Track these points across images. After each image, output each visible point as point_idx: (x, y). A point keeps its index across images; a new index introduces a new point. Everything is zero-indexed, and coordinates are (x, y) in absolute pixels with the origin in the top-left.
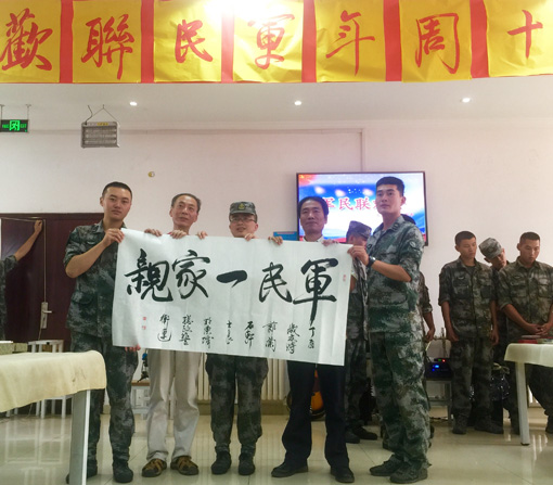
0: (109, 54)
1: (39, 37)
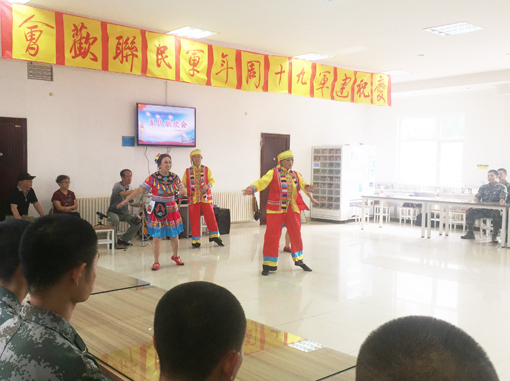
0: (127, 56)
1: (91, 41)
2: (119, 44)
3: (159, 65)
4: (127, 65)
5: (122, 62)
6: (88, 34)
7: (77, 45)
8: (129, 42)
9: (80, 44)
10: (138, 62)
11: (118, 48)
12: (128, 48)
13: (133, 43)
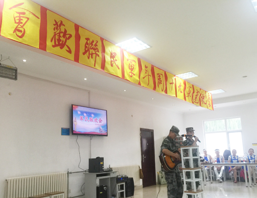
0: (92, 54)
1: (67, 36)
2: (87, 43)
3: (112, 65)
4: (92, 61)
5: (89, 58)
6: (66, 31)
7: (57, 37)
8: (94, 44)
9: (60, 36)
10: (99, 60)
11: (86, 47)
12: (93, 48)
13: (96, 45)
